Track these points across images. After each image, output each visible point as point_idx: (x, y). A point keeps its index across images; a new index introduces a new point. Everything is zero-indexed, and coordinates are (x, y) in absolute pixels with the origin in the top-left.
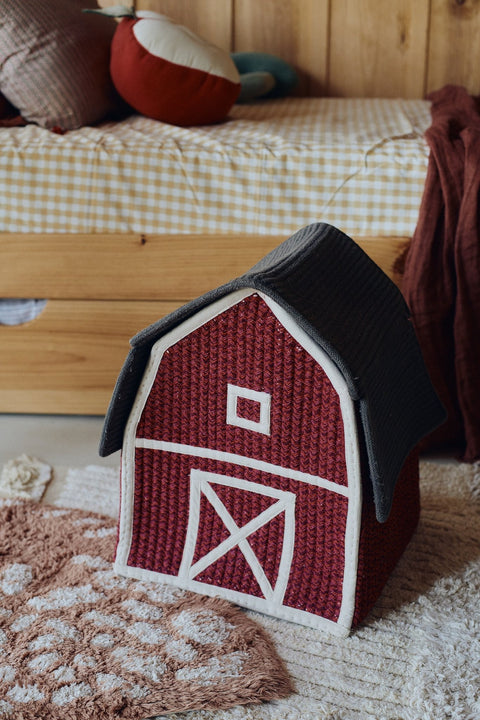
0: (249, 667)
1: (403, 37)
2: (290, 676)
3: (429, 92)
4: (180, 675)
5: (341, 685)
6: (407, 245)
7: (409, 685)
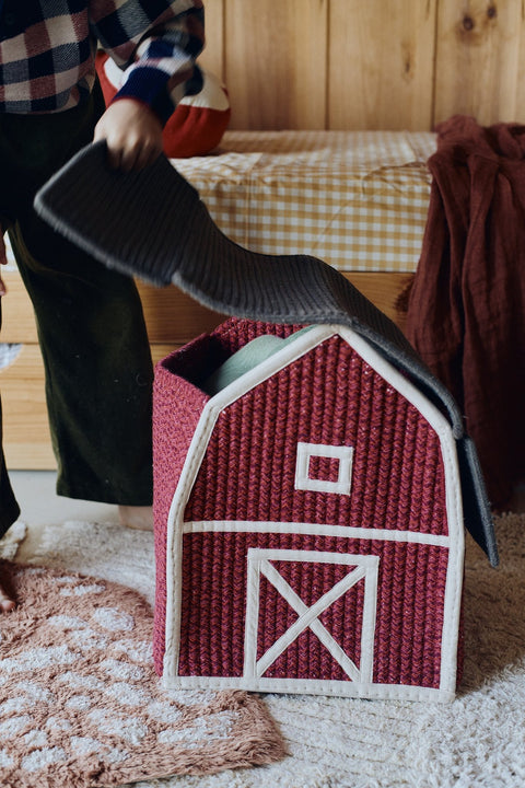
0: (238, 728)
1: (408, 66)
2: (284, 739)
3: (436, 123)
4: (163, 737)
5: (339, 746)
6: (411, 279)
7: (413, 745)
